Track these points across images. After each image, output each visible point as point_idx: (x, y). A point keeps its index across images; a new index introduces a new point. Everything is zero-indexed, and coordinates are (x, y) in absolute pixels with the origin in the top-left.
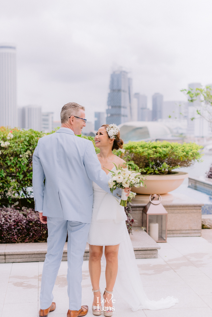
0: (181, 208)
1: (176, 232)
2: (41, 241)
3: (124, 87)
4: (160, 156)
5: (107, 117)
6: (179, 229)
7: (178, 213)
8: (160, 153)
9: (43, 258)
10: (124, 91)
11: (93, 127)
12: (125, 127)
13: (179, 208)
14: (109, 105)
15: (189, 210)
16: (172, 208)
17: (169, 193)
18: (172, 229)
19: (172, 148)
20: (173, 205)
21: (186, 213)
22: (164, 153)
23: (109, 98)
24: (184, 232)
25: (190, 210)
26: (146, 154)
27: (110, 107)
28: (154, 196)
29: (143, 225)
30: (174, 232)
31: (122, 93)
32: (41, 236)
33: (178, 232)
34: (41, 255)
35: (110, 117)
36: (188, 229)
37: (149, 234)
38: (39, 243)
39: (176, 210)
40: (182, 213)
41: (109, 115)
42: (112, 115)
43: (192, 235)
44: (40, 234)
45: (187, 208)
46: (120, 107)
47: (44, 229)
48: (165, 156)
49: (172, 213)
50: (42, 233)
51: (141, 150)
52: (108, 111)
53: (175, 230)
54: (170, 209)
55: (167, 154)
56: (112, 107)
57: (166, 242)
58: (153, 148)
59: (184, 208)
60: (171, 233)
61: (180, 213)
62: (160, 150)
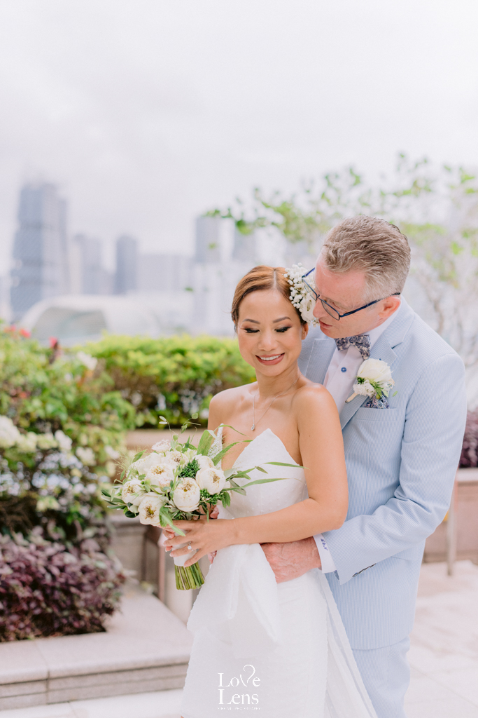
8: (195, 368)
26: (155, 371)
29: (148, 577)
37: (166, 603)
48: (209, 375)
51: (141, 359)
55: (216, 371)
58: (173, 353)
62: (198, 359)
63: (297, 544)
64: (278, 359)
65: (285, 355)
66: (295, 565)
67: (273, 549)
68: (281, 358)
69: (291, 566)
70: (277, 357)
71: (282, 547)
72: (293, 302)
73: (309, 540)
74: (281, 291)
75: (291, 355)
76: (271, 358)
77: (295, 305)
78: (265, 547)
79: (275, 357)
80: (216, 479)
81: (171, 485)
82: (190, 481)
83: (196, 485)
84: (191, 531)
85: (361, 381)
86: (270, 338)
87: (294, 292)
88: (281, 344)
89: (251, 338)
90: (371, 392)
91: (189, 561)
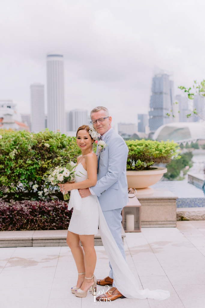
0: (157, 201)
1: (152, 223)
2: (22, 229)
3: (165, 89)
4: (135, 153)
5: (150, 119)
6: (155, 220)
7: (154, 205)
8: (135, 151)
9: (21, 244)
10: (165, 94)
11: (137, 129)
12: (167, 128)
13: (154, 201)
14: (151, 107)
15: (164, 203)
16: (149, 201)
17: (149, 187)
18: (149, 220)
19: (147, 146)
20: (149, 198)
21: (161, 205)
22: (138, 151)
23: (151, 100)
24: (160, 223)
25: (166, 203)
27: (153, 110)
28: (130, 190)
30: (151, 223)
31: (164, 96)
32: (22, 225)
33: (155, 223)
34: (19, 241)
35: (152, 118)
36: (163, 220)
38: (20, 231)
39: (152, 202)
40: (158, 205)
41: (152, 117)
42: (154, 117)
43: (168, 226)
44: (21, 224)
45: (162, 201)
46: (162, 109)
47: (24, 219)
48: (139, 153)
49: (149, 205)
50: (23, 222)
52: (150, 113)
53: (152, 221)
54: (146, 201)
55: (141, 151)
56: (154, 109)
57: (140, 232)
59: (159, 201)
60: (148, 223)
61: (156, 206)
62: (135, 148)
63: (86, 189)
67: (80, 190)
68: (85, 146)
69: (84, 194)
71: (82, 190)
72: (89, 133)
73: (88, 188)
75: (87, 146)
76: (83, 146)
80: (67, 174)
81: (56, 175)
82: (61, 174)
83: (62, 175)
84: (64, 186)
85: (99, 145)
86: (82, 141)
87: (90, 131)
88: (85, 142)
89: (79, 140)
90: (101, 148)
91: (65, 193)
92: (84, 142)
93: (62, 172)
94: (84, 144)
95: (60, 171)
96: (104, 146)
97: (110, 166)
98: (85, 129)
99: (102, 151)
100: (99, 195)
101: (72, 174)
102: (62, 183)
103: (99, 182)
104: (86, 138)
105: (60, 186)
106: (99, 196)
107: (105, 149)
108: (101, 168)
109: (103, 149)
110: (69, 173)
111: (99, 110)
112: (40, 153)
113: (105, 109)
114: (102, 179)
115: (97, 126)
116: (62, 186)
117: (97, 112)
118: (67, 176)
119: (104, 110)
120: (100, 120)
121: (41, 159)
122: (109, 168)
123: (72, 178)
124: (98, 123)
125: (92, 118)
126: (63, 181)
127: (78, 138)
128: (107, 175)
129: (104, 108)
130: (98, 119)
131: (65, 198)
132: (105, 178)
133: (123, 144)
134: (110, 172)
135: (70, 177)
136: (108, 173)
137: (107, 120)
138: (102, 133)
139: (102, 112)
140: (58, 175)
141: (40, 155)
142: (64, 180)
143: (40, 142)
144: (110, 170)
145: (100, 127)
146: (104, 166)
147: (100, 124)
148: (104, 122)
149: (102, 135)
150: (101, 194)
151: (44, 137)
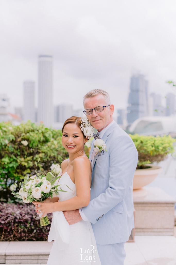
0: (152, 205)
6: (150, 227)
7: (149, 210)
13: (149, 205)
16: (143, 205)
17: (142, 188)
20: (143, 202)
21: (157, 210)
30: (145, 230)
31: (140, 93)
33: (149, 230)
35: (130, 113)
36: (159, 228)
39: (147, 207)
40: (153, 210)
41: (130, 111)
42: (132, 112)
43: (165, 234)
45: (158, 205)
46: (138, 104)
49: (143, 210)
53: (146, 228)
56: (132, 104)
57: (133, 242)
59: (155, 205)
63: (74, 211)
64: (73, 147)
65: (76, 146)
66: (73, 219)
67: (66, 213)
68: (74, 147)
69: (72, 219)
70: (73, 146)
71: (69, 212)
72: (81, 129)
74: (77, 125)
75: (78, 147)
76: (71, 147)
77: (82, 130)
78: (64, 212)
79: (72, 147)
80: (46, 188)
81: (30, 189)
82: (38, 188)
83: (40, 189)
84: (41, 206)
85: (95, 146)
86: (71, 140)
87: (82, 125)
88: (74, 142)
89: (65, 138)
90: (99, 150)
91: (42, 216)
92: (72, 142)
93: (39, 185)
94: (73, 145)
95: (37, 183)
96: (103, 149)
97: (112, 178)
98: (76, 122)
99: (99, 155)
100: (95, 222)
101: (54, 188)
102: (39, 201)
103: (95, 202)
104: (76, 136)
105: (36, 205)
106: (93, 223)
107: (104, 152)
108: (98, 180)
109: (101, 152)
110: (50, 187)
111: (96, 94)
112: (20, 148)
113: (105, 93)
114: (100, 198)
115: (92, 118)
116: (39, 206)
117: (93, 97)
118: (47, 191)
119: (104, 95)
120: (97, 109)
121: (20, 155)
122: (110, 181)
123: (54, 195)
124: (95, 114)
125: (86, 105)
126: (40, 199)
127: (65, 135)
128: (106, 191)
129: (104, 91)
130: (95, 107)
131: (43, 223)
132: (105, 196)
133: (131, 146)
134: (111, 188)
135: (52, 193)
136: (109, 188)
137: (108, 109)
138: (100, 129)
139: (100, 97)
140: (34, 190)
141: (19, 150)
142: (42, 197)
143: (19, 135)
144: (111, 185)
145: (98, 119)
146: (103, 177)
147: (97, 115)
148: (102, 113)
149: (99, 131)
150: (98, 220)
151: (24, 129)
